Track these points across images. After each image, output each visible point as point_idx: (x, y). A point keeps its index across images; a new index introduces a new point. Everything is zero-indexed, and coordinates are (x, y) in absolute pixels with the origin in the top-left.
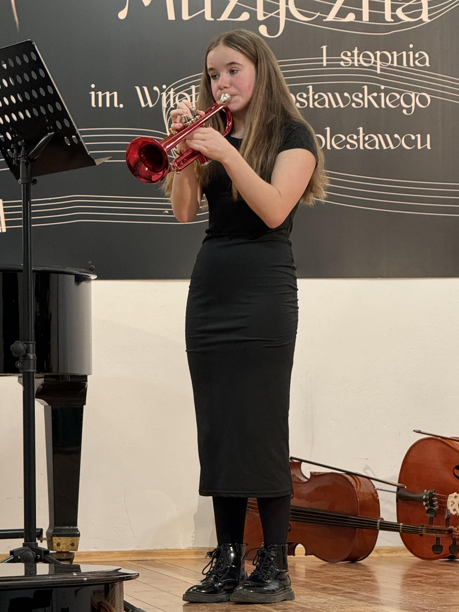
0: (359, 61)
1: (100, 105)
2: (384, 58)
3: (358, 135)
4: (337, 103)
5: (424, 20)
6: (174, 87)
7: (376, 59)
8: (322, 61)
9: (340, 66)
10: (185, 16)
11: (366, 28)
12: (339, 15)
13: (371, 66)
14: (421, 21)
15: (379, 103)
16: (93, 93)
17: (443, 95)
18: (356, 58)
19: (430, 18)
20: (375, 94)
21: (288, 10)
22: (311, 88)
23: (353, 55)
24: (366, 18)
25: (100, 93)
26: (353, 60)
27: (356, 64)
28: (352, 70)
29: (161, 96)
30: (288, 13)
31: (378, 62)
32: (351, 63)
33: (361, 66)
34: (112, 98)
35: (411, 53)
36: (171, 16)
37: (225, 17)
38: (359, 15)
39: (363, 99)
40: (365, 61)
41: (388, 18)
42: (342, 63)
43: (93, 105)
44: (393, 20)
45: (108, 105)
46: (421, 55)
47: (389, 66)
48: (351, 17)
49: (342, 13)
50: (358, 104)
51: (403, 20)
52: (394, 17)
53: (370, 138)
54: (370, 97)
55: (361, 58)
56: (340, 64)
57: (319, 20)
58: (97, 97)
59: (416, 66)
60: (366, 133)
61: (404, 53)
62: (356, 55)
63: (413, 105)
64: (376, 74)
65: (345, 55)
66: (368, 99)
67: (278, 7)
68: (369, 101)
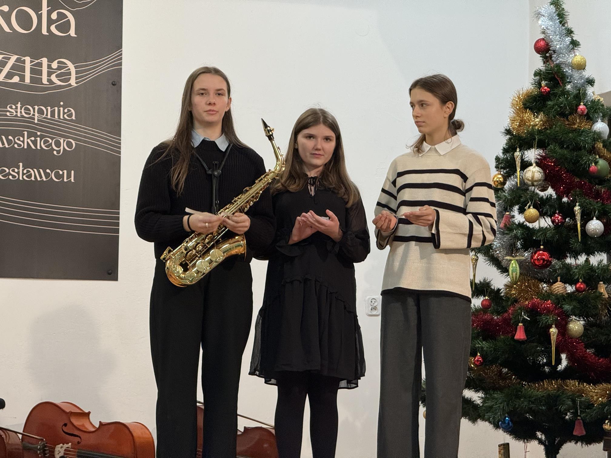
0: (21, 112)
2: (41, 112)
3: (18, 168)
4: (3, 144)
5: (72, 84)
7: (34, 112)
9: (7, 116)
11: (27, 87)
12: (6, 77)
13: (31, 117)
14: (70, 85)
15: (36, 146)
17: (85, 142)
18: (19, 110)
19: (76, 83)
20: (33, 139)
23: (17, 108)
24: (27, 80)
26: (17, 112)
27: (19, 115)
28: (15, 119)
31: (36, 114)
32: (15, 114)
33: (22, 116)
35: (62, 109)
38: (22, 78)
39: (23, 142)
40: (26, 113)
41: (45, 81)
42: (8, 114)
44: (48, 83)
46: (69, 111)
47: (44, 118)
48: (16, 79)
49: (9, 75)
50: (19, 145)
51: (56, 84)
52: (50, 81)
53: (28, 171)
54: (29, 140)
55: (23, 111)
56: (6, 114)
59: (65, 119)
60: (24, 167)
61: (56, 108)
62: (19, 108)
63: (62, 148)
64: (34, 123)
65: (11, 107)
68: (28, 143)
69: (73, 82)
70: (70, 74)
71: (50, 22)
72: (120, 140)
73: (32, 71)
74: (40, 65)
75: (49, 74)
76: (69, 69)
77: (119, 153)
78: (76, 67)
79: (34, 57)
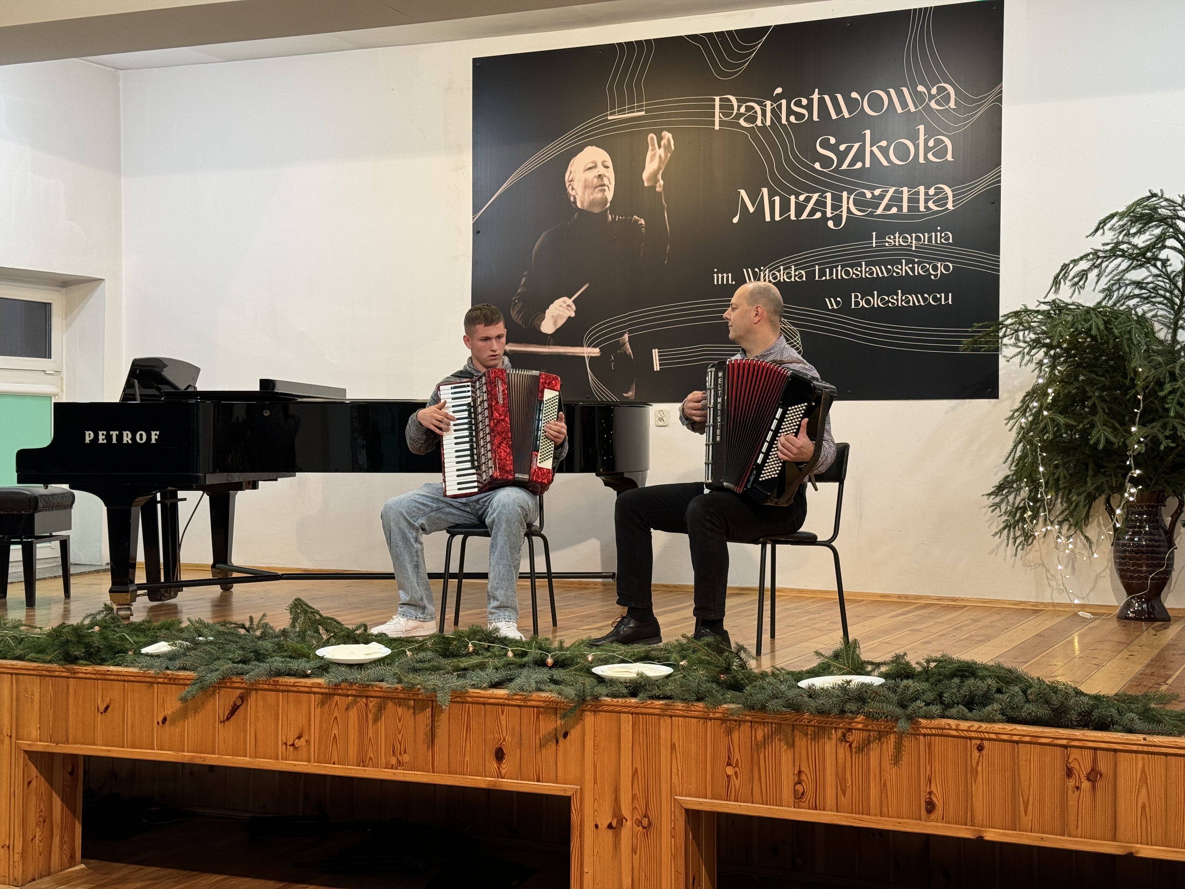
0: (899, 242)
1: (720, 283)
2: (918, 239)
3: (897, 295)
4: (882, 273)
5: (949, 208)
6: (768, 268)
7: (912, 239)
8: (872, 243)
9: (885, 246)
10: (777, 218)
11: (905, 217)
12: (884, 209)
13: (908, 245)
14: (947, 209)
15: (913, 272)
16: (715, 275)
17: (962, 263)
18: (897, 240)
19: (953, 206)
20: (911, 266)
21: (848, 208)
22: (863, 263)
23: (895, 238)
24: (905, 210)
25: (720, 275)
26: (895, 242)
27: (897, 244)
28: (894, 248)
29: (760, 275)
30: (849, 211)
31: (914, 242)
32: (893, 243)
33: (900, 245)
34: (728, 277)
35: (939, 234)
36: (768, 219)
37: (804, 216)
38: (900, 208)
39: (901, 270)
40: (903, 242)
41: (922, 208)
42: (887, 244)
43: (716, 283)
44: (925, 210)
45: (725, 283)
46: (946, 234)
47: (922, 244)
48: (894, 210)
49: (888, 207)
50: (897, 273)
51: (933, 210)
52: (927, 208)
53: (906, 298)
55: (901, 240)
57: (871, 214)
58: (718, 277)
59: (942, 243)
60: (903, 294)
61: (933, 234)
62: (897, 237)
63: (939, 272)
64: (912, 251)
65: (889, 238)
66: (906, 269)
67: (841, 207)
68: (906, 270)
69: (950, 206)
70: (947, 198)
71: (927, 149)
72: (999, 258)
73: (910, 200)
74: (917, 193)
75: (926, 201)
76: (946, 194)
77: (998, 271)
78: (952, 191)
79: (912, 185)
